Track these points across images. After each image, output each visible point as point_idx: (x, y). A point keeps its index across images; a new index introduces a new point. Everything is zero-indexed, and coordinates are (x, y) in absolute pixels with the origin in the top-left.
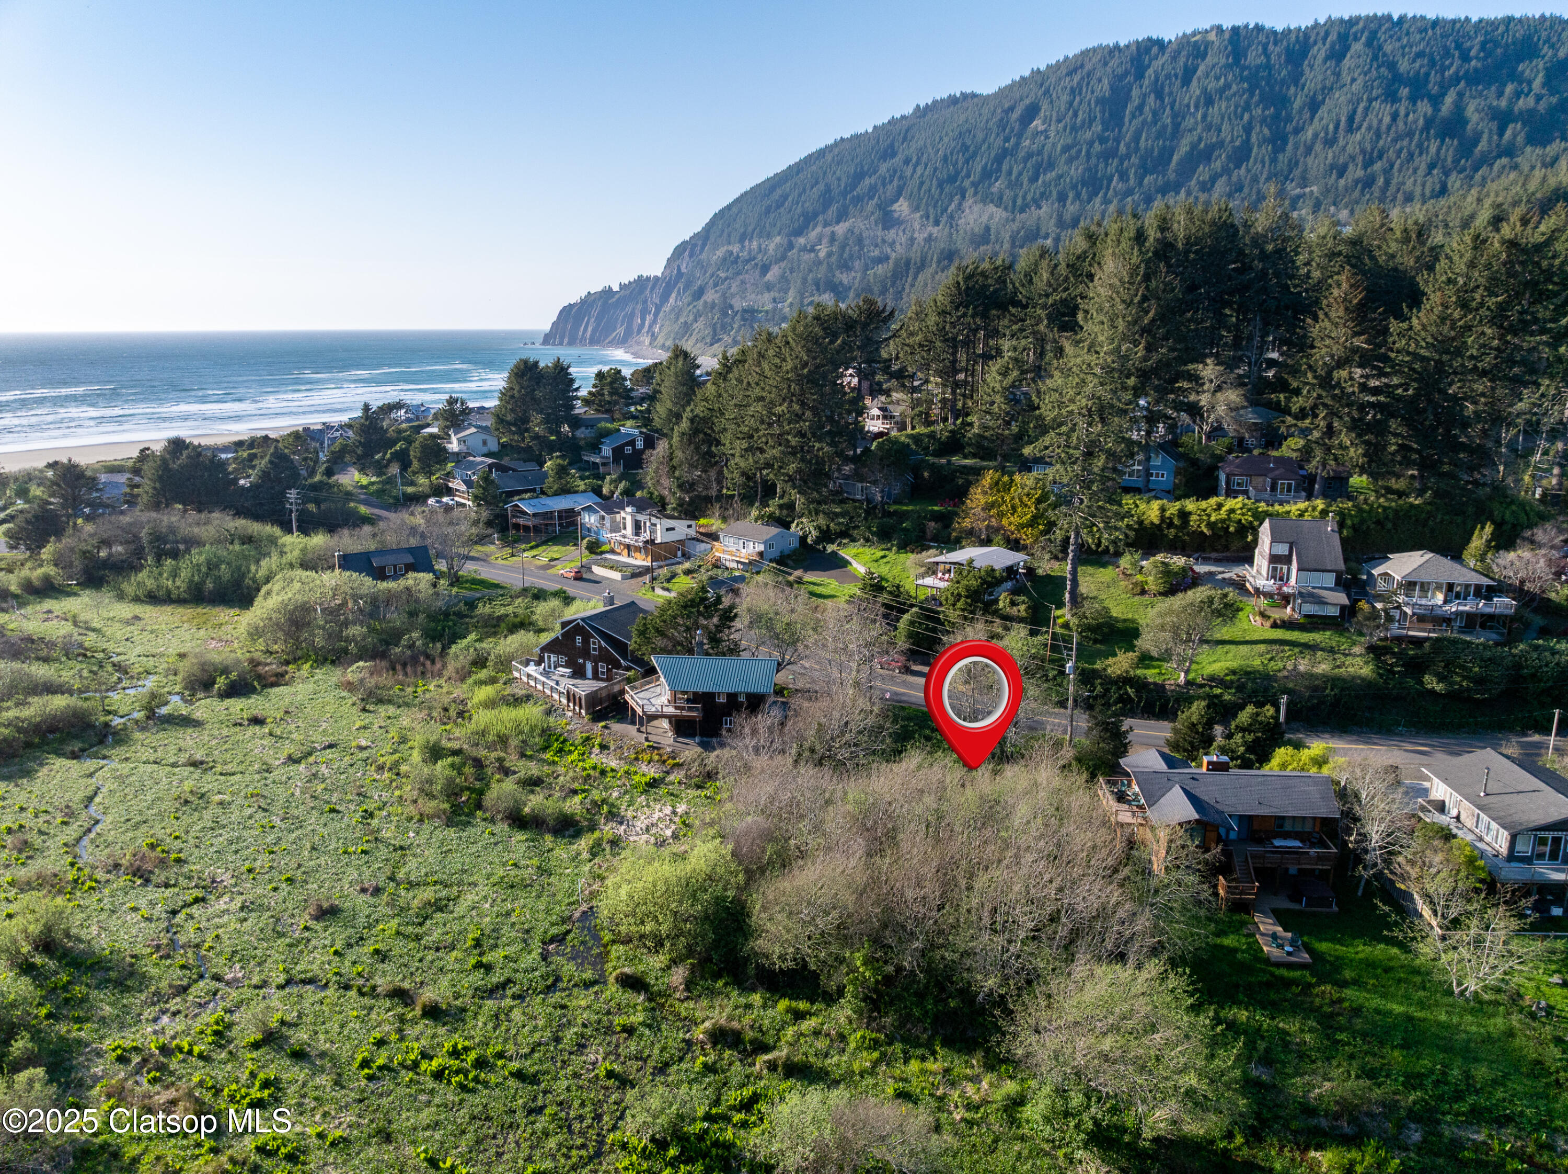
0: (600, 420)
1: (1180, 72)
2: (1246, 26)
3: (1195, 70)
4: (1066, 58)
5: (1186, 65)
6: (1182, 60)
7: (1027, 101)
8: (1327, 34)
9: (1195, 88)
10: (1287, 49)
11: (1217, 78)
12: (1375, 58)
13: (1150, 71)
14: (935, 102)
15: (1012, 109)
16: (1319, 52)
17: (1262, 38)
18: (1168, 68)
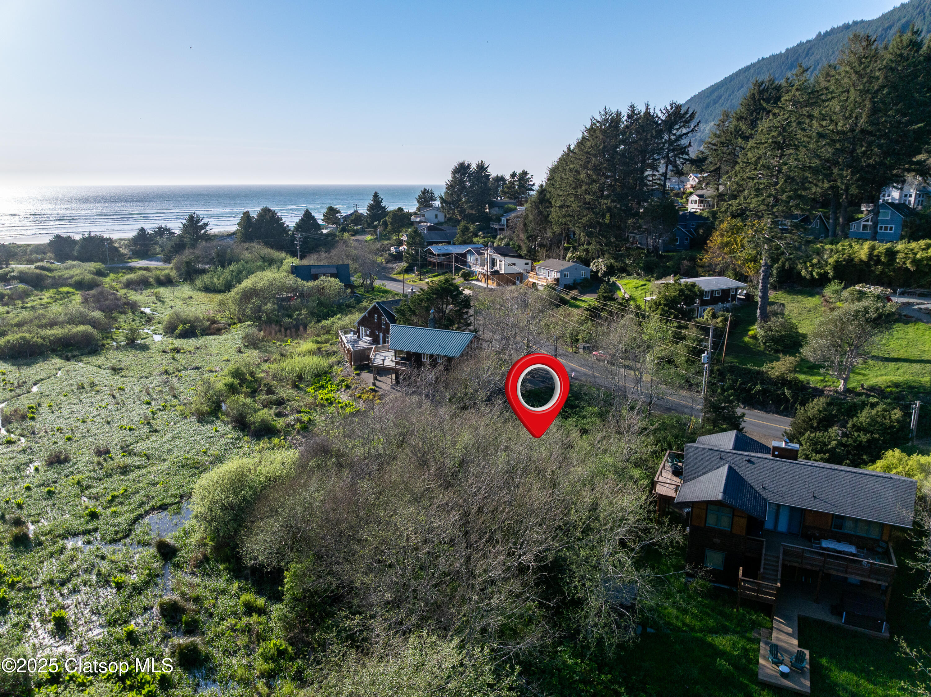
0: (507, 203)
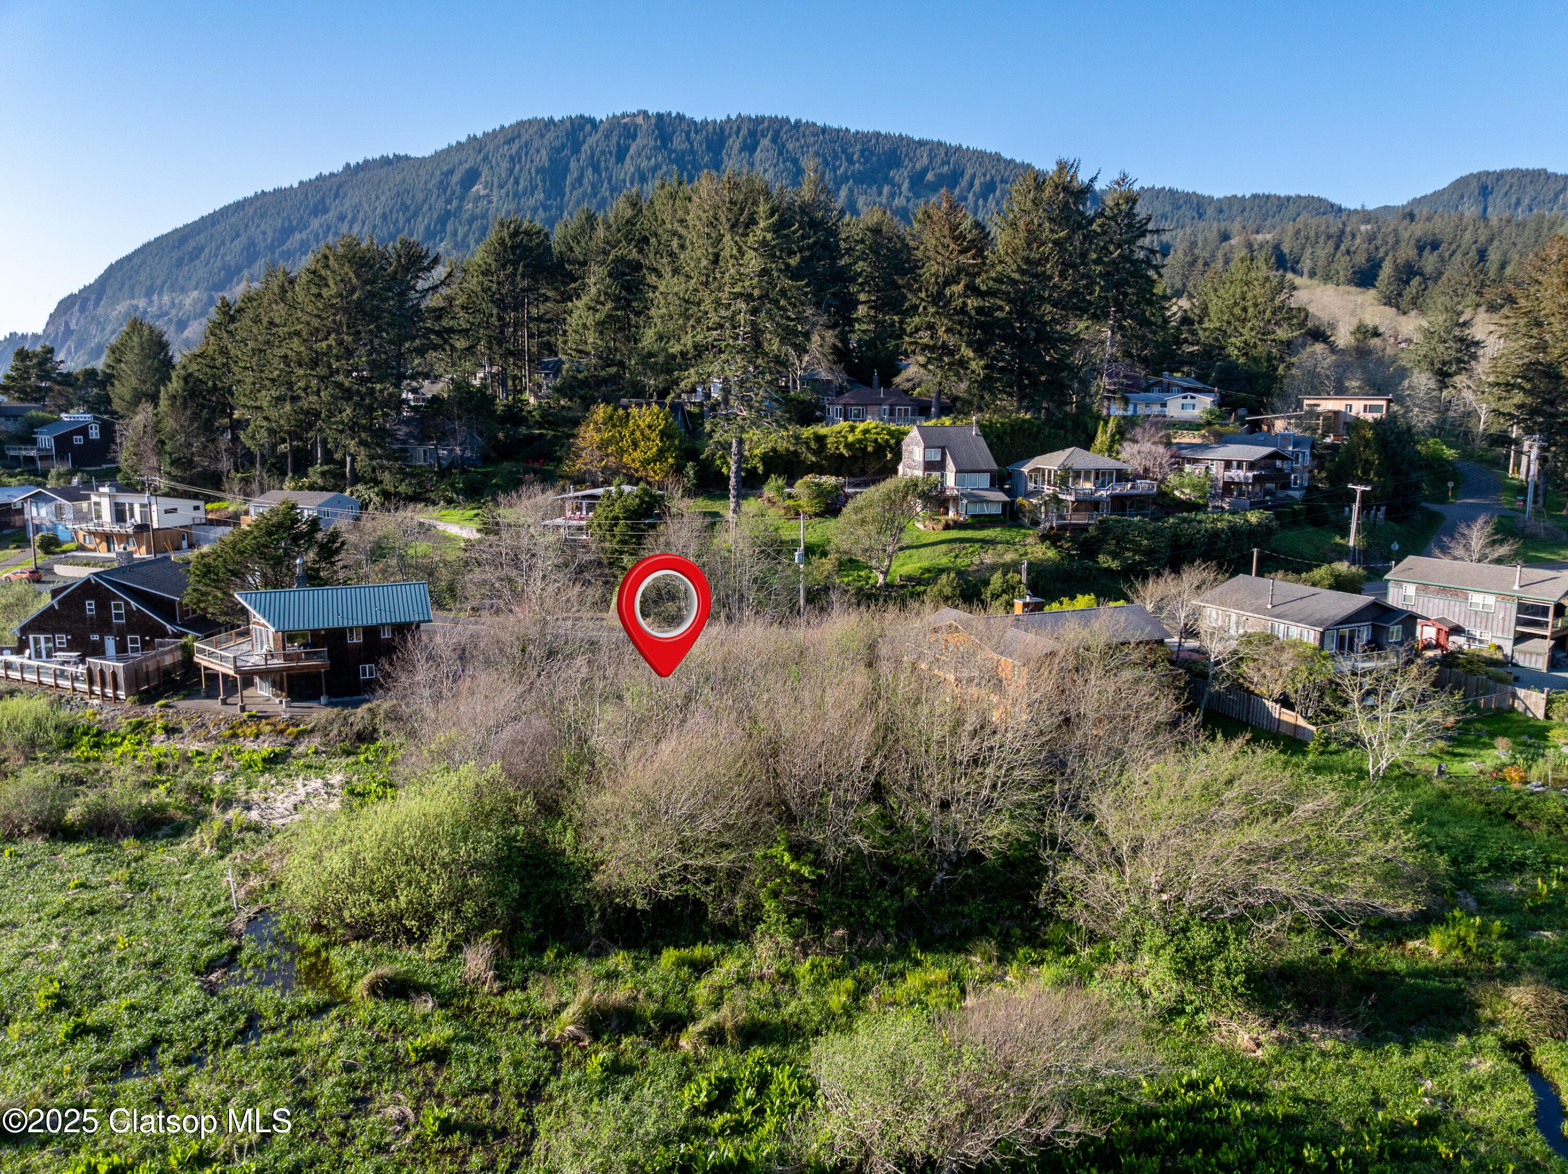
0: (27, 409)
1: (614, 150)
2: (669, 114)
3: (628, 150)
4: (502, 128)
5: (618, 143)
6: (614, 140)
7: (467, 166)
8: (739, 129)
9: (629, 166)
10: (707, 137)
11: (649, 159)
12: (780, 153)
13: (585, 147)
14: (366, 162)
15: (451, 172)
16: (734, 144)
17: (684, 126)
18: (603, 145)
